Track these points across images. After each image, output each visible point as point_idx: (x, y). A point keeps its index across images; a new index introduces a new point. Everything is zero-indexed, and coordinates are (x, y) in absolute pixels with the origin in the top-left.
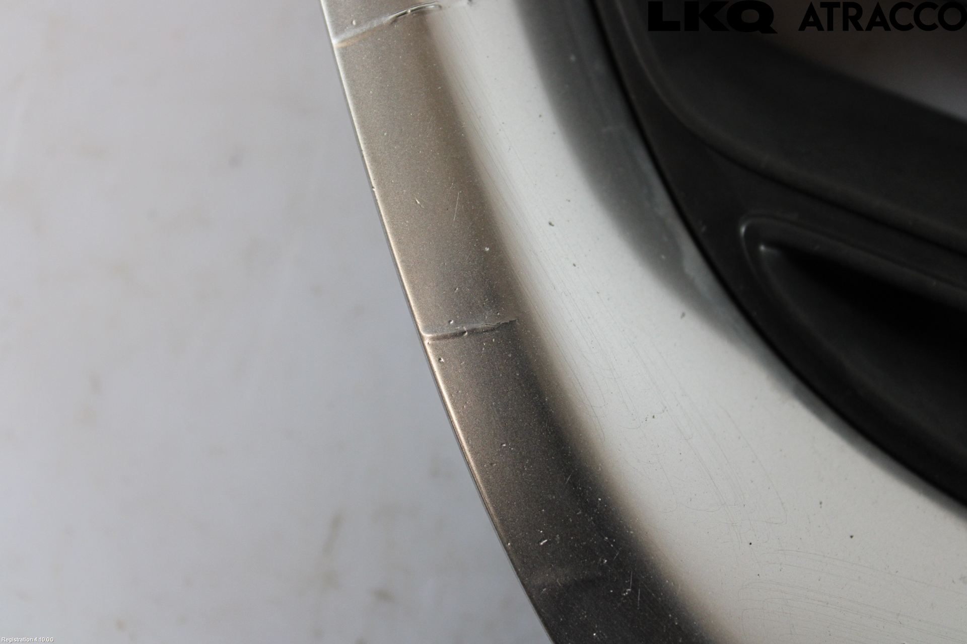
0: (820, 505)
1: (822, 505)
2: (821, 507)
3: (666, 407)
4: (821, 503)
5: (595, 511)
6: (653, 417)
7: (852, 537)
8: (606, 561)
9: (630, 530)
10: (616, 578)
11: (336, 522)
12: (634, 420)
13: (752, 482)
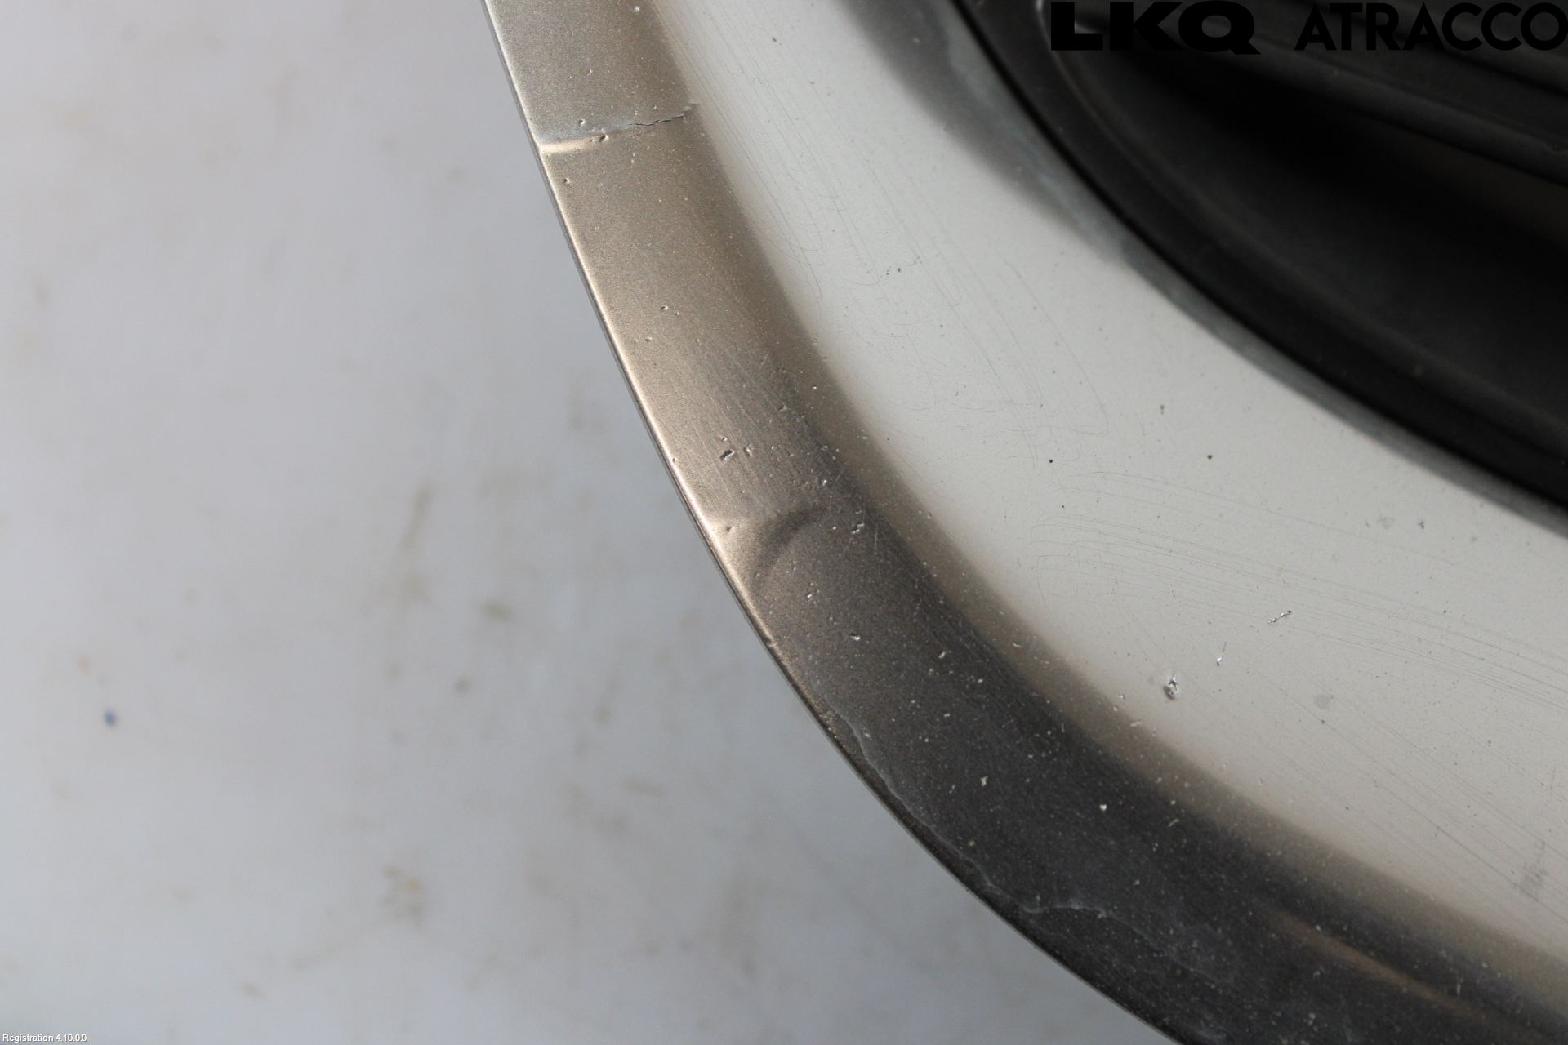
0: (1160, 410)
1: (1165, 410)
2: (1162, 413)
3: (919, 258)
4: (1162, 407)
5: (808, 406)
6: (899, 270)
7: (1210, 457)
8: (825, 481)
9: (861, 434)
10: (840, 508)
11: (423, 501)
12: (869, 272)
13: (1054, 372)
